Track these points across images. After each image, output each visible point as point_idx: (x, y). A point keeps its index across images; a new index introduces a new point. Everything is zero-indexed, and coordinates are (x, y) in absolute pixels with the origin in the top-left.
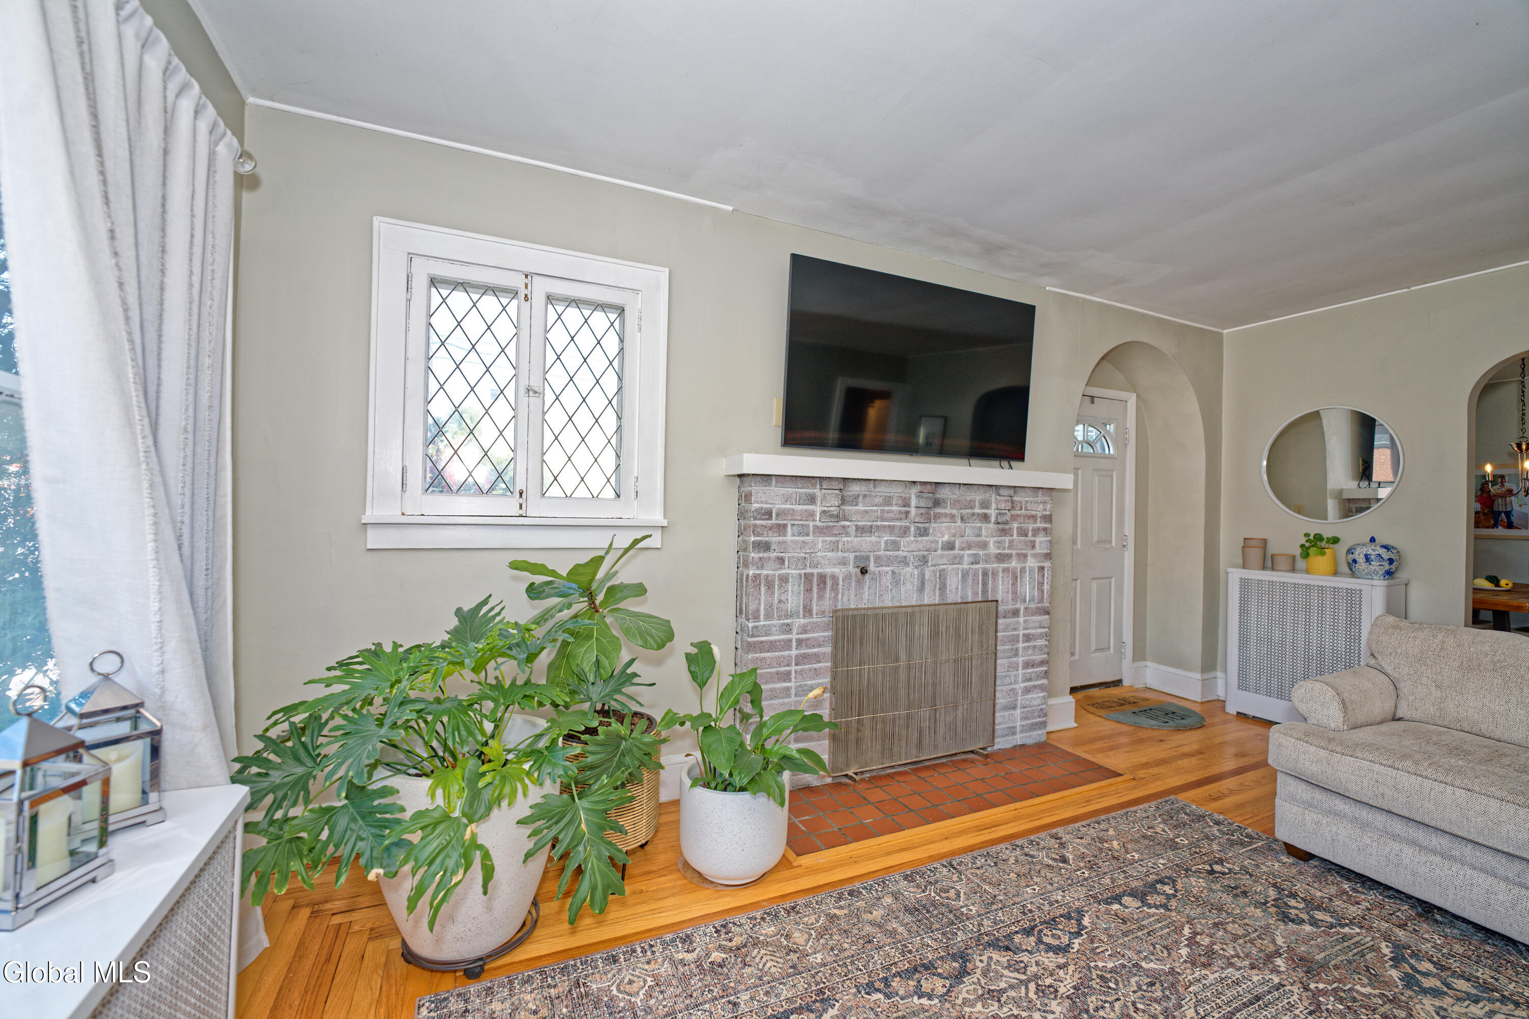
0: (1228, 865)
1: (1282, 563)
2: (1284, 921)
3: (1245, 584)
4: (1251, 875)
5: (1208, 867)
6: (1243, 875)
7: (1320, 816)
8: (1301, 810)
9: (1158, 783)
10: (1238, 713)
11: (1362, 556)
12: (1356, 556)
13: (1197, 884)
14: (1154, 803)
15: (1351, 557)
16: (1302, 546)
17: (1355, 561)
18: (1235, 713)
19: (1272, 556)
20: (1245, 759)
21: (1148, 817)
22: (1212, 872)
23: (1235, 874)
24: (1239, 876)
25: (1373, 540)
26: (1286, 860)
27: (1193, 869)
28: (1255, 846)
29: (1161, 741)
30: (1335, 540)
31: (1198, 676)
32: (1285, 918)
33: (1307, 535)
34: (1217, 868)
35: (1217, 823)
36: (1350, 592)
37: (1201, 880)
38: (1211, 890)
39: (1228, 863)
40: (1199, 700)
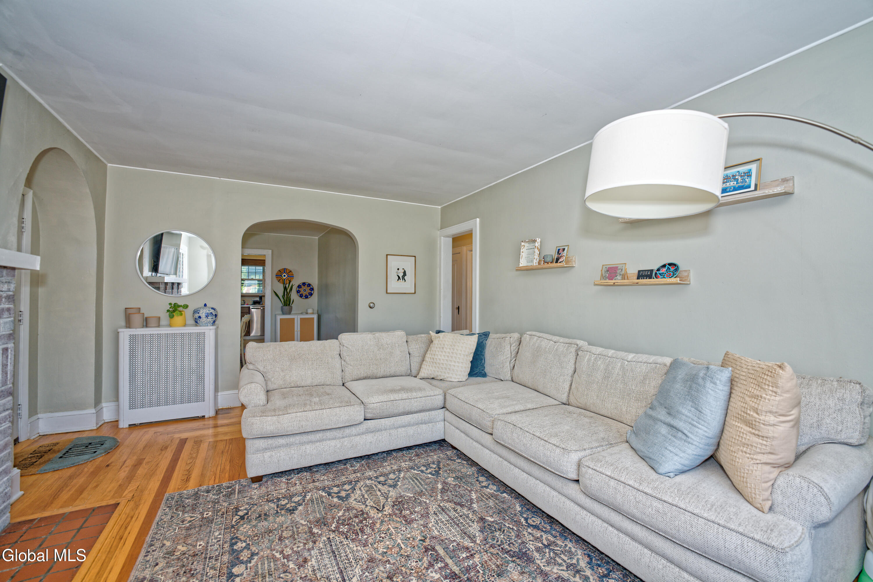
0: (242, 508)
1: (152, 322)
2: (292, 513)
3: (133, 338)
4: (256, 505)
5: (238, 517)
6: (253, 507)
7: (271, 452)
8: (261, 454)
9: (146, 492)
10: (130, 425)
11: (204, 314)
12: (200, 315)
13: (245, 529)
14: (163, 505)
15: (197, 315)
16: (168, 311)
17: (200, 317)
18: (127, 426)
19: (146, 318)
20: (169, 450)
21: (172, 517)
22: (242, 518)
23: (250, 509)
24: (252, 509)
25: (205, 305)
26: (256, 486)
27: (233, 523)
28: (237, 490)
29: (108, 466)
30: (186, 307)
31: (93, 411)
32: (292, 511)
33: (170, 304)
34: (241, 513)
35: (208, 491)
36: (198, 334)
37: (245, 526)
38: (255, 526)
39: (241, 507)
40: (95, 428)
